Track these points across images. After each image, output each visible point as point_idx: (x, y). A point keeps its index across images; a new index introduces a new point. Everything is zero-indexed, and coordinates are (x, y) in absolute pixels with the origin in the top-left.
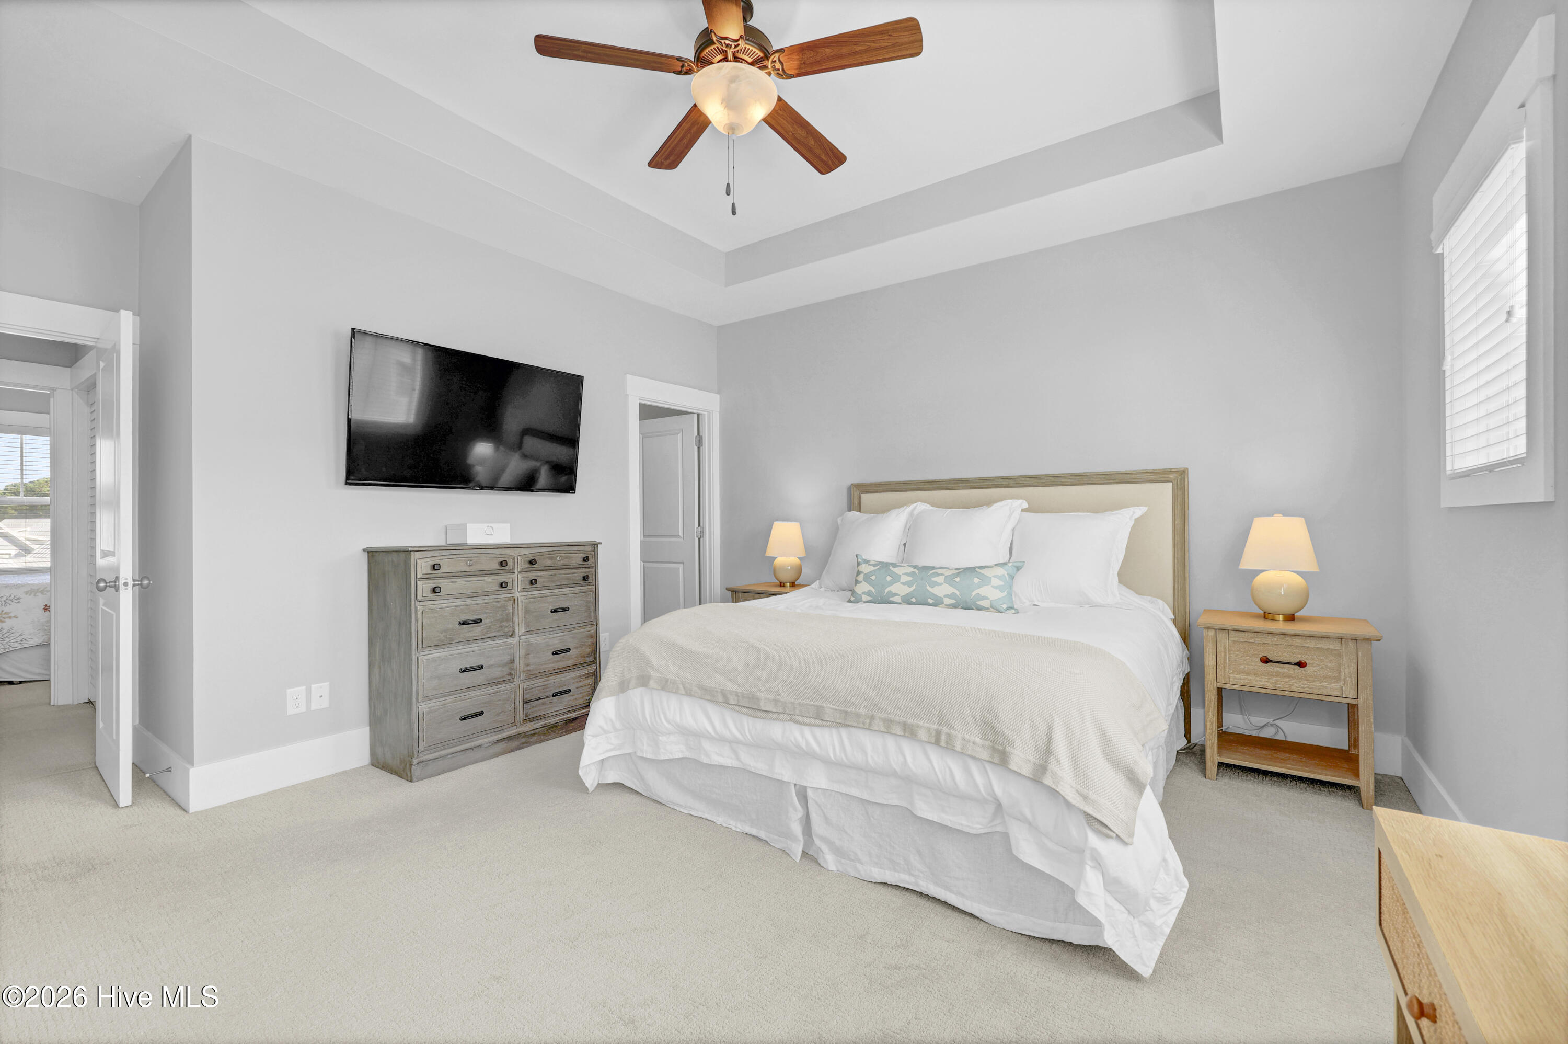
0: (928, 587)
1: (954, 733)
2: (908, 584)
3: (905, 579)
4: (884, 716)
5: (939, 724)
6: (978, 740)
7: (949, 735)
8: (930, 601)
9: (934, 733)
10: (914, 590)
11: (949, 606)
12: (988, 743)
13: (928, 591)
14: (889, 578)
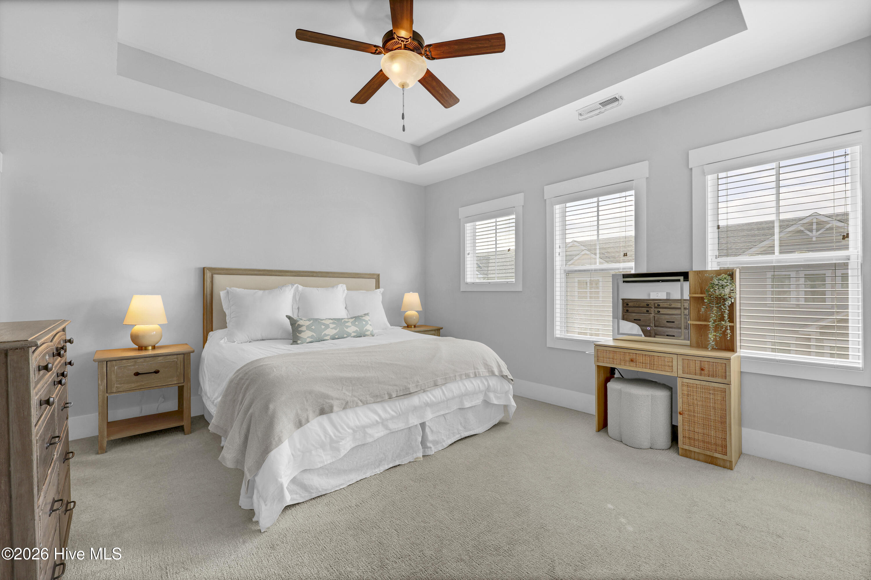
0: (345, 329)
1: (479, 371)
2: (334, 328)
3: (332, 326)
4: (458, 374)
5: (474, 369)
6: (485, 370)
7: (478, 372)
8: (345, 336)
9: (473, 373)
10: (338, 331)
11: (354, 337)
12: (487, 370)
13: (345, 330)
14: (323, 327)
